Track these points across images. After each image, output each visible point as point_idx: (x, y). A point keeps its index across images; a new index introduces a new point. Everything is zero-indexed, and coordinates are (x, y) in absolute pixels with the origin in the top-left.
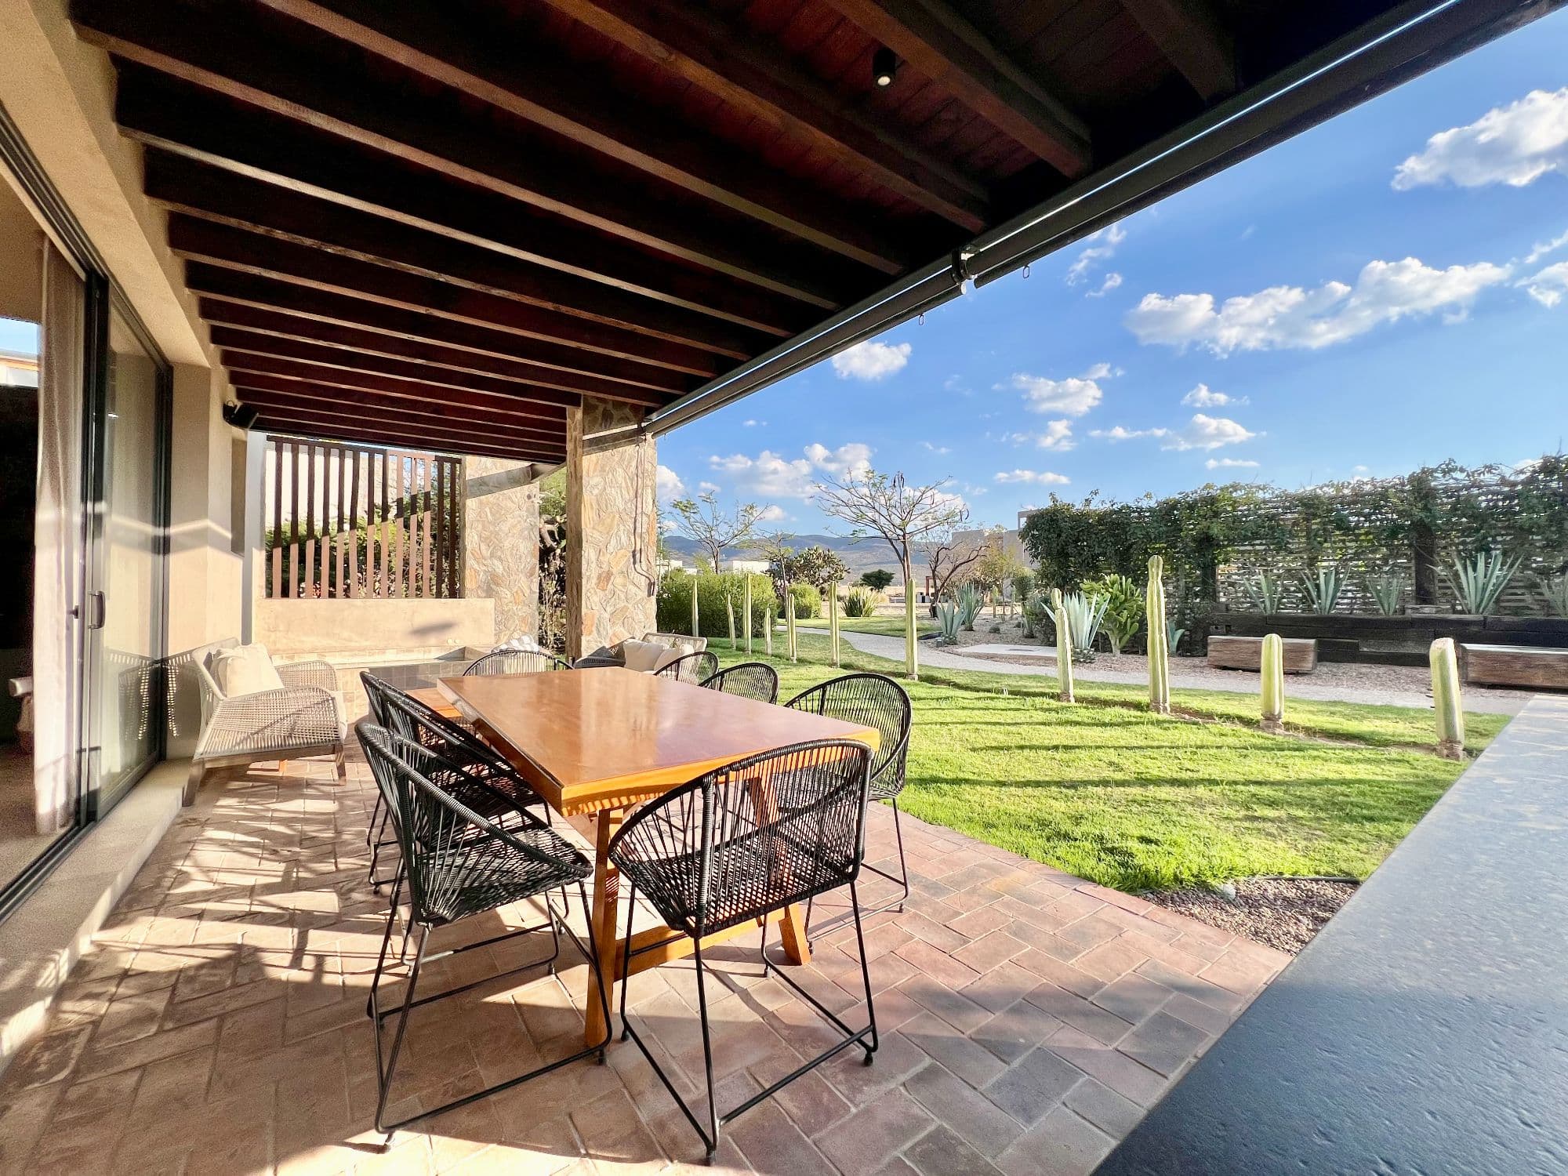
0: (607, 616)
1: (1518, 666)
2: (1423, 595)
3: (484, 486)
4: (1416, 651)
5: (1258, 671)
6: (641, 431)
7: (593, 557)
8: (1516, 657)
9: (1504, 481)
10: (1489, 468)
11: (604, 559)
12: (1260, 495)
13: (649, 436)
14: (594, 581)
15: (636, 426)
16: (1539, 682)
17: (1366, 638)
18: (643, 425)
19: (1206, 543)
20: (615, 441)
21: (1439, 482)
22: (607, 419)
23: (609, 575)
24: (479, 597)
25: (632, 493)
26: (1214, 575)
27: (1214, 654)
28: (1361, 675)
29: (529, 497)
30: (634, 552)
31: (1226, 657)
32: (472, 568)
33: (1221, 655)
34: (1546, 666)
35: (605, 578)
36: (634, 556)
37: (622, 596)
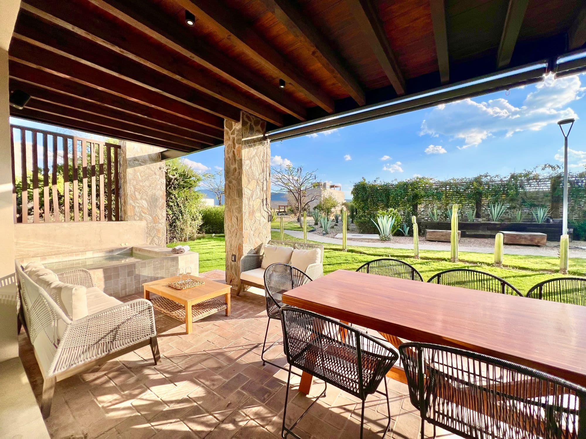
0: (252, 233)
1: (518, 238)
2: (478, 216)
3: (138, 161)
4: (482, 233)
5: (450, 242)
6: (265, 138)
7: (247, 202)
8: (517, 235)
9: (501, 180)
10: (497, 176)
11: (251, 203)
12: (431, 181)
13: (269, 140)
14: (247, 214)
15: (262, 136)
16: (523, 243)
17: (467, 229)
18: (266, 135)
19: (416, 197)
20: (254, 142)
21: (484, 180)
22: (252, 130)
23: (253, 212)
24: (135, 220)
25: (261, 171)
26: (417, 208)
27: (429, 236)
28: (470, 242)
29: (160, 168)
30: (263, 199)
31: (433, 237)
32: (131, 204)
33: (431, 236)
34: (525, 238)
35: (252, 213)
36: (263, 202)
37: (258, 223)
